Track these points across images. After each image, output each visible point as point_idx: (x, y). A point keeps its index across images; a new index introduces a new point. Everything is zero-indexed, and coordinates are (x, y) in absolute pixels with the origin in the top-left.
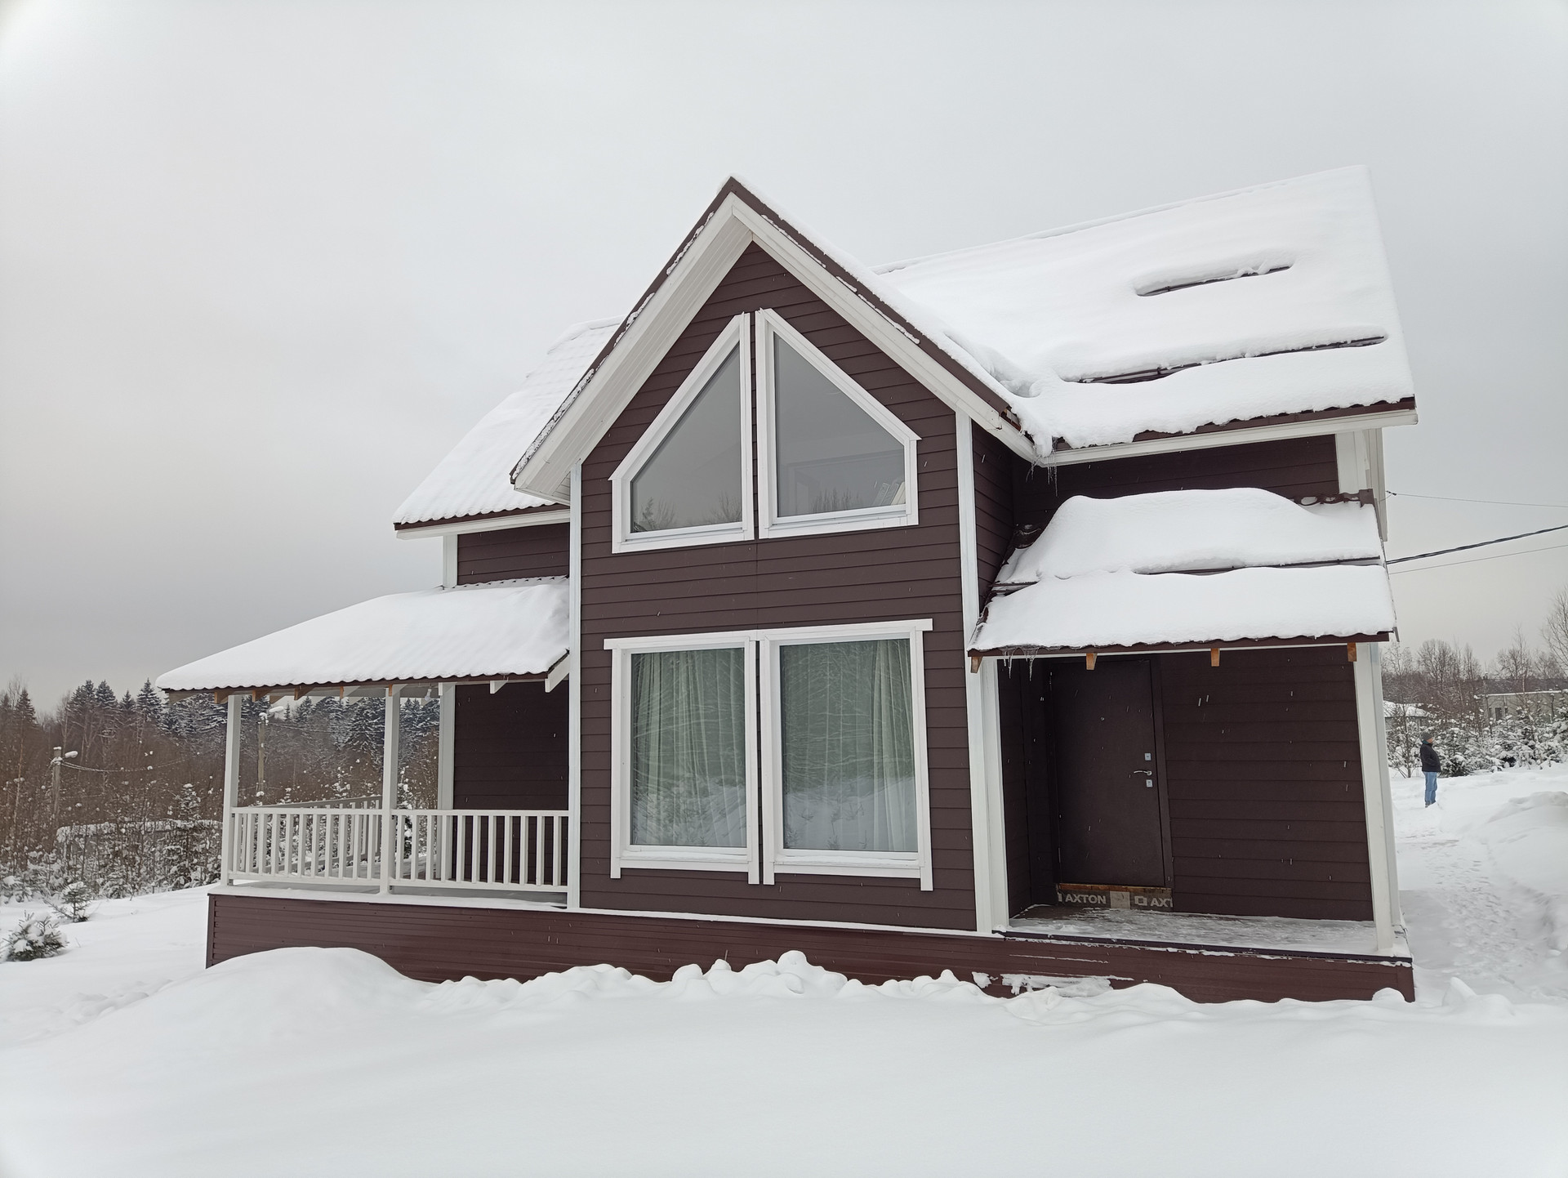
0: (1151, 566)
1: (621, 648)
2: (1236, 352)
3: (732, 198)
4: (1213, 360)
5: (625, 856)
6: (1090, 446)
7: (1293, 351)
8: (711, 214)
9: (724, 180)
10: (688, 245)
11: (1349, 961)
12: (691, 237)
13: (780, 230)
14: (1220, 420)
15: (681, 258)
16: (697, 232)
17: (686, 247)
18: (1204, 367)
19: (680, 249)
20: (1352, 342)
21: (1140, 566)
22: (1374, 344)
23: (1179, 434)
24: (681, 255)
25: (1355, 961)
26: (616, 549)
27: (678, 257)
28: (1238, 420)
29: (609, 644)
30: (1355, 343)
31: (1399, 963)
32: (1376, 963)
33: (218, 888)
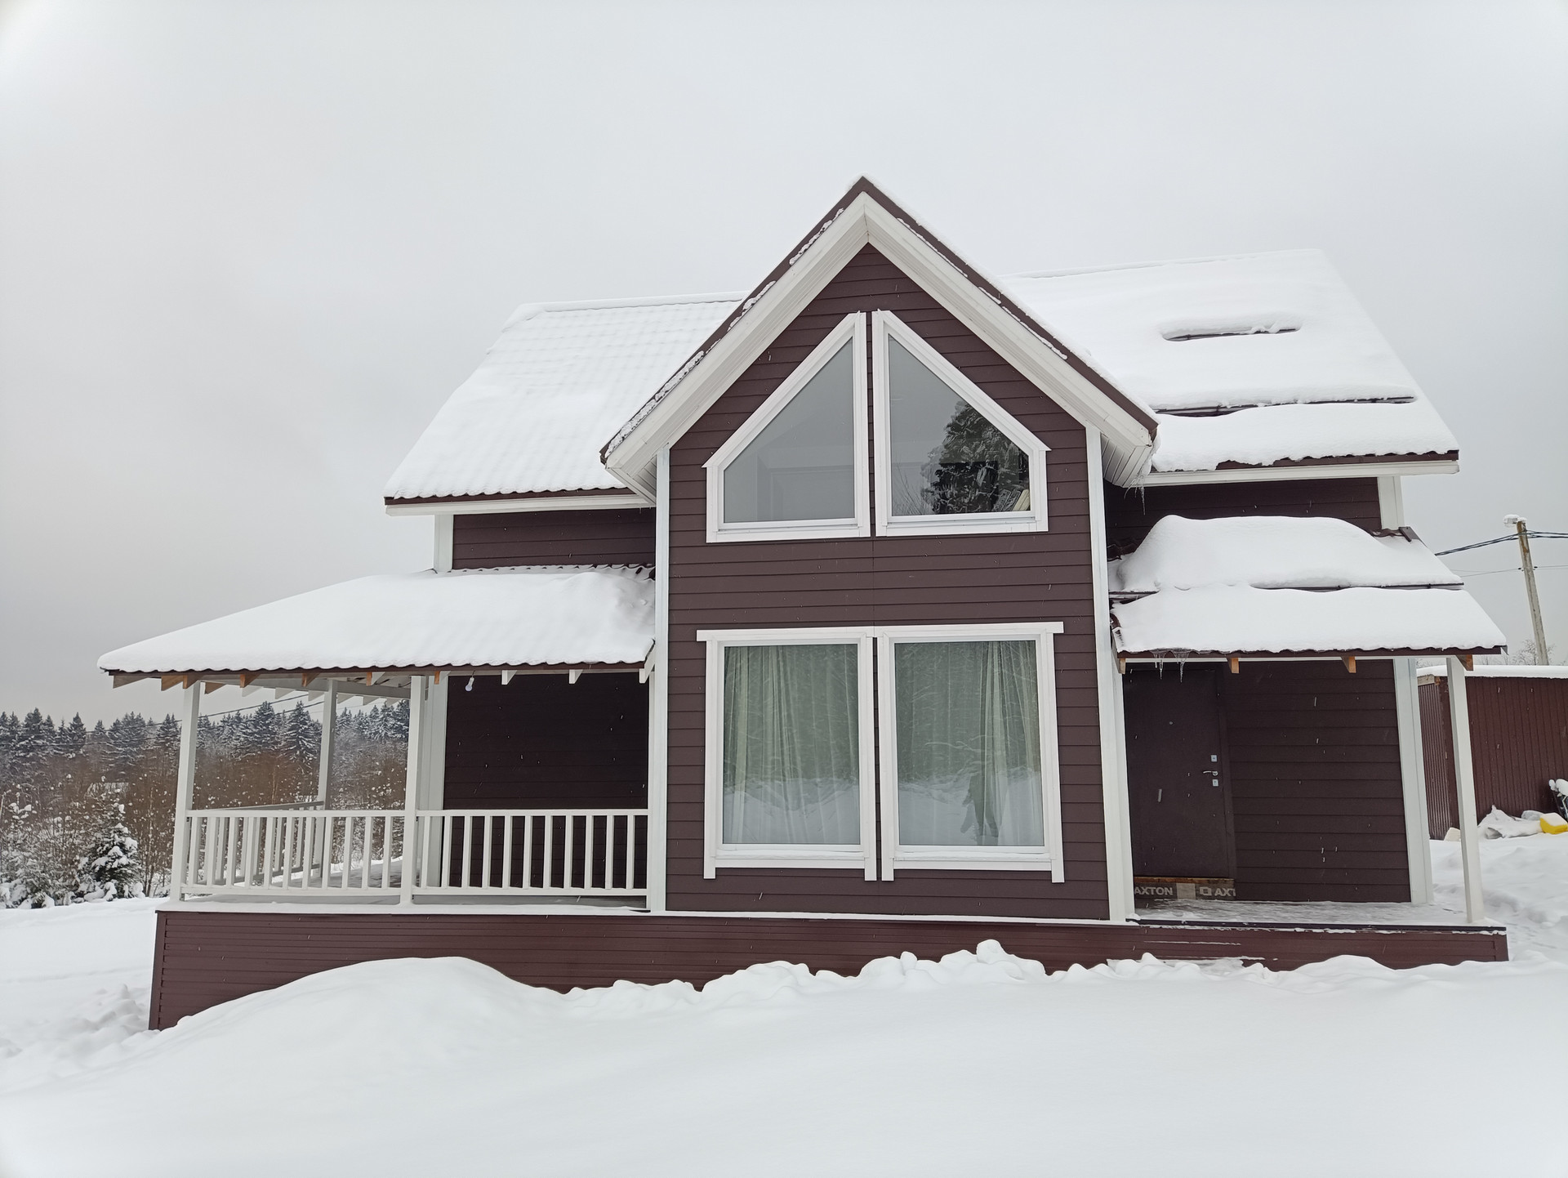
0: (1267, 581)
1: (715, 641)
2: (1289, 397)
3: (863, 197)
4: (1268, 404)
5: (718, 855)
6: (1176, 471)
7: (1338, 402)
8: (841, 210)
9: (855, 179)
10: (815, 237)
11: (1454, 932)
12: (818, 229)
13: (918, 235)
14: (1296, 456)
15: (806, 250)
16: (825, 226)
17: (812, 240)
18: (1261, 409)
19: (805, 241)
20: (1388, 399)
21: (1256, 582)
22: (1405, 402)
23: (1259, 466)
24: (806, 247)
25: (1458, 932)
26: (711, 538)
27: (803, 249)
28: (1311, 458)
29: (702, 635)
30: (1390, 400)
31: (1495, 932)
32: (1476, 933)
33: (171, 904)
